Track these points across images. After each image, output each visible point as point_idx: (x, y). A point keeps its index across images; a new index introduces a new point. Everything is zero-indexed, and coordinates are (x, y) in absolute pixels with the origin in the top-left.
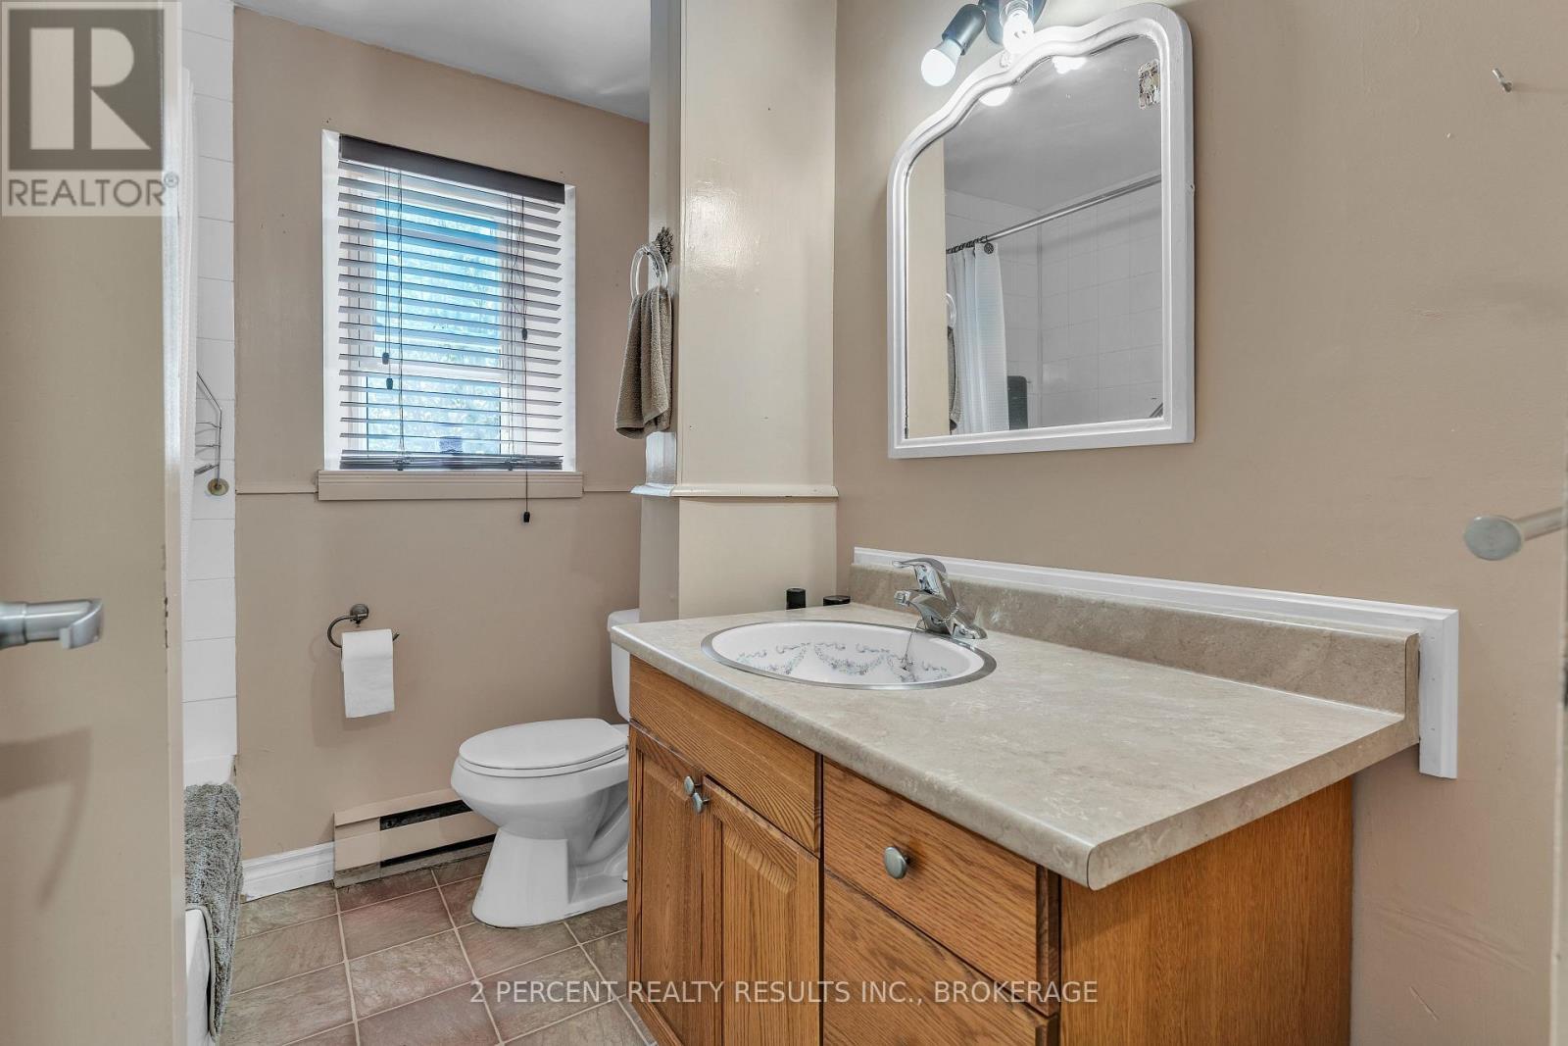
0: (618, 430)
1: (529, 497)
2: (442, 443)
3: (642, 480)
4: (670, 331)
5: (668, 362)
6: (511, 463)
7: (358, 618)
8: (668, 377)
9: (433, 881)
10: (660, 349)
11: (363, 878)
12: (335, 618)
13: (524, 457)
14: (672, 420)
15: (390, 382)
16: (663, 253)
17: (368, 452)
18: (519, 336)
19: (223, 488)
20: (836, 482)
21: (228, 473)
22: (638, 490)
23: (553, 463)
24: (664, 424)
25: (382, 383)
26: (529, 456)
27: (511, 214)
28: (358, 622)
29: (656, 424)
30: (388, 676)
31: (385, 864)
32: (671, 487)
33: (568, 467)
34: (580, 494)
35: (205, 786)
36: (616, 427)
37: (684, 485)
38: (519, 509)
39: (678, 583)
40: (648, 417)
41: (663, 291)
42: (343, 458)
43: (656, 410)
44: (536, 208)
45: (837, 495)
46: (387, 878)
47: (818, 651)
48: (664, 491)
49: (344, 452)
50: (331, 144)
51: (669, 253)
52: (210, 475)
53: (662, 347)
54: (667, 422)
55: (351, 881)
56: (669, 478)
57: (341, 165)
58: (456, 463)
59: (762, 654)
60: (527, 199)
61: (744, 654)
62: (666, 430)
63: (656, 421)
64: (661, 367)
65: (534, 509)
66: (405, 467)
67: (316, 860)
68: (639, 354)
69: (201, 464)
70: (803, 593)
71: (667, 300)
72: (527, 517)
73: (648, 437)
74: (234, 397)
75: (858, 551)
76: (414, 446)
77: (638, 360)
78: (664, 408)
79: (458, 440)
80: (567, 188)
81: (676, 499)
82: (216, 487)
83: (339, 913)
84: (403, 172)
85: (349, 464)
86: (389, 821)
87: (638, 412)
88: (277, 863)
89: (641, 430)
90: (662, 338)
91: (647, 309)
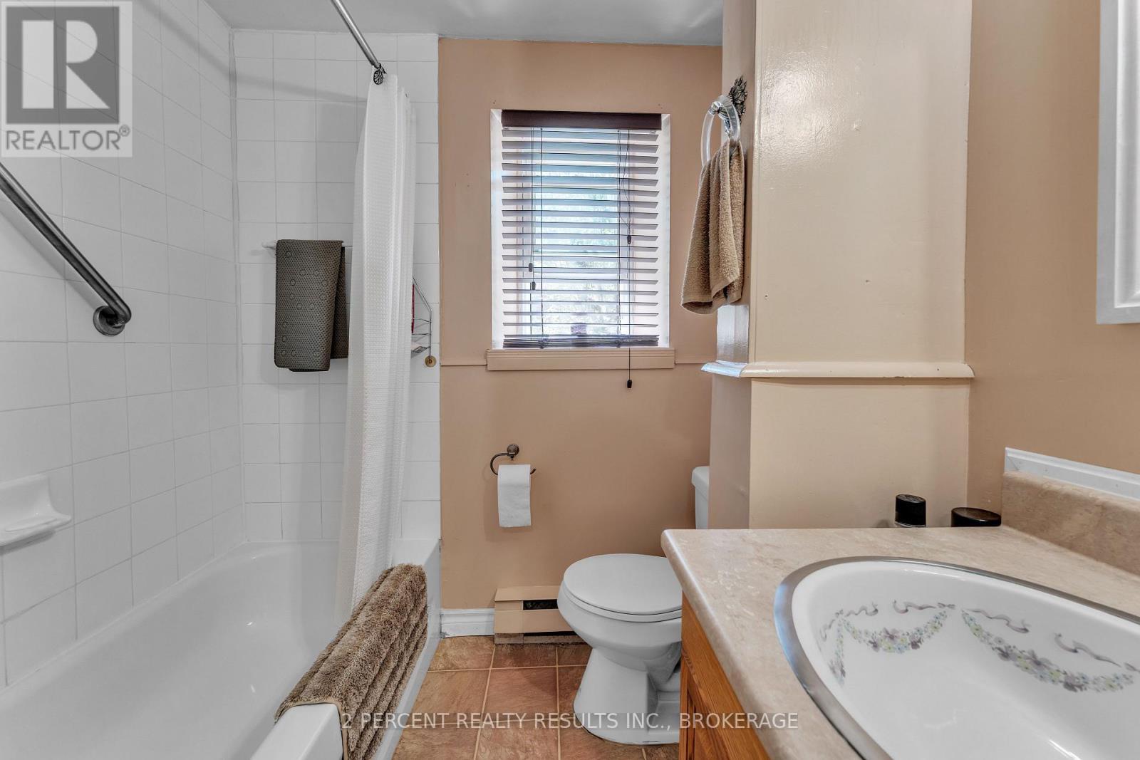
0: (685, 305)
1: (631, 367)
2: (572, 328)
3: (713, 355)
4: (742, 190)
5: (740, 225)
6: (618, 342)
7: (513, 454)
8: (740, 242)
9: (555, 660)
10: (729, 211)
11: (512, 641)
12: (495, 454)
13: (628, 336)
14: (745, 288)
15: (533, 285)
16: (736, 105)
17: (531, 335)
18: (624, 242)
19: (433, 362)
20: (968, 358)
21: (435, 353)
22: (708, 368)
23: (651, 341)
24: (734, 295)
25: (527, 286)
26: (633, 336)
27: (620, 146)
28: (512, 457)
29: (726, 297)
30: (526, 501)
31: (526, 635)
32: (742, 366)
33: (663, 343)
34: (673, 366)
35: (408, 566)
36: (682, 303)
37: (757, 364)
38: (624, 378)
39: (749, 472)
40: (717, 287)
41: (734, 145)
42: (505, 340)
43: (725, 279)
44: (639, 137)
45: (973, 376)
46: (527, 644)
47: (968, 620)
48: (734, 370)
49: (506, 336)
50: (497, 117)
51: (742, 103)
52: (425, 354)
53: (733, 208)
54: (738, 293)
55: (505, 641)
56: (740, 354)
57: (505, 132)
58: (581, 341)
59: (871, 609)
60: (632, 132)
61: (841, 612)
62: (737, 302)
63: (726, 291)
64: (731, 231)
65: (635, 377)
66: (546, 346)
67: (485, 619)
68: (708, 222)
69: (416, 346)
70: (922, 505)
71: (739, 155)
72: (629, 384)
73: (719, 309)
74: (439, 301)
75: (1011, 453)
76: (551, 331)
77: (706, 229)
78: (734, 276)
79: (583, 325)
80: (664, 118)
81: (746, 381)
82: (429, 361)
83: (490, 669)
84: (544, 129)
85: (509, 344)
86: (529, 605)
87: (706, 285)
88: (464, 615)
89: (710, 304)
90: (732, 197)
91: (716, 170)
